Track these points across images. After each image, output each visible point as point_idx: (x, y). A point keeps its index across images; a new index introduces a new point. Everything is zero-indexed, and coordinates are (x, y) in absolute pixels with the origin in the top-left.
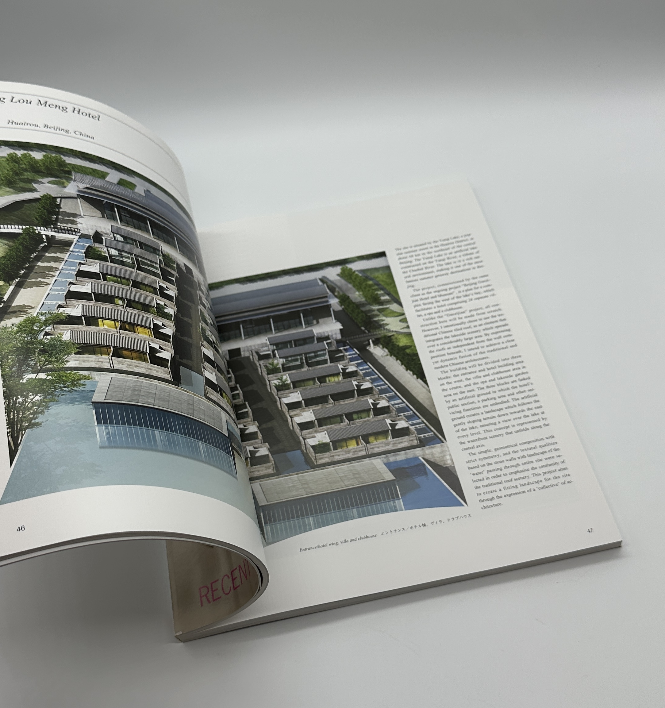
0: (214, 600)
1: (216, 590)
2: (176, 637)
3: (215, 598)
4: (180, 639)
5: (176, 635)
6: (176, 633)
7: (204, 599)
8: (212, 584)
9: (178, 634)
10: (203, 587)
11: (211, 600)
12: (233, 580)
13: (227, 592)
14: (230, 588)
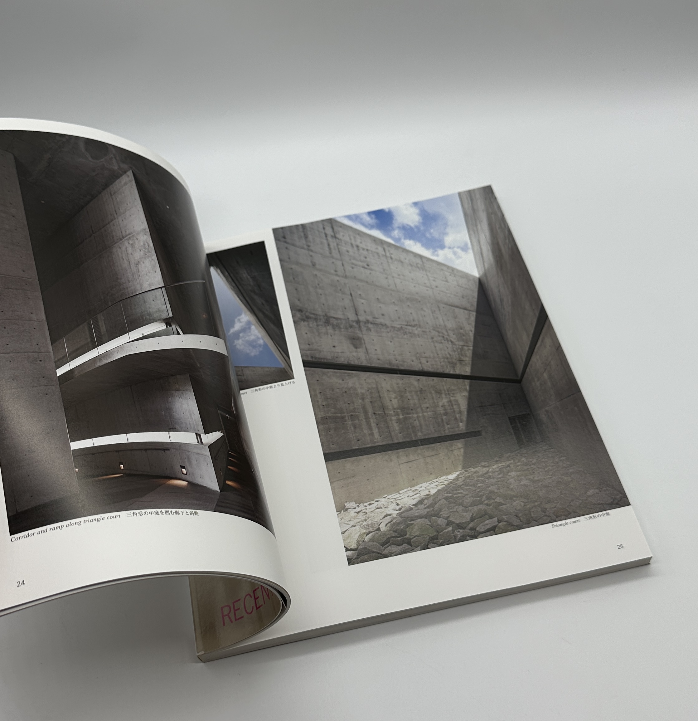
0: (236, 620)
1: (239, 609)
2: (198, 656)
3: (237, 618)
4: (201, 659)
5: (198, 655)
6: (198, 653)
7: (226, 618)
8: (233, 603)
9: (200, 654)
10: (225, 606)
11: (233, 619)
12: (256, 599)
13: (249, 611)
14: (253, 607)
